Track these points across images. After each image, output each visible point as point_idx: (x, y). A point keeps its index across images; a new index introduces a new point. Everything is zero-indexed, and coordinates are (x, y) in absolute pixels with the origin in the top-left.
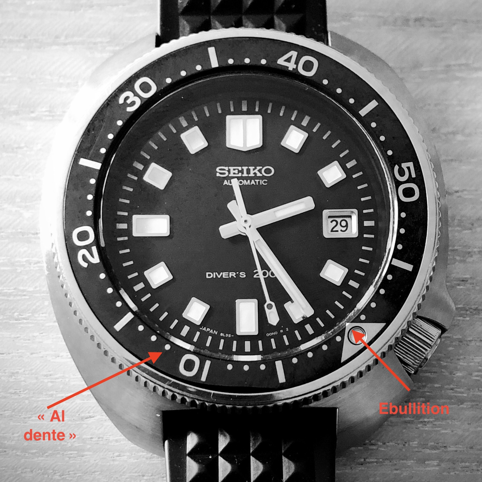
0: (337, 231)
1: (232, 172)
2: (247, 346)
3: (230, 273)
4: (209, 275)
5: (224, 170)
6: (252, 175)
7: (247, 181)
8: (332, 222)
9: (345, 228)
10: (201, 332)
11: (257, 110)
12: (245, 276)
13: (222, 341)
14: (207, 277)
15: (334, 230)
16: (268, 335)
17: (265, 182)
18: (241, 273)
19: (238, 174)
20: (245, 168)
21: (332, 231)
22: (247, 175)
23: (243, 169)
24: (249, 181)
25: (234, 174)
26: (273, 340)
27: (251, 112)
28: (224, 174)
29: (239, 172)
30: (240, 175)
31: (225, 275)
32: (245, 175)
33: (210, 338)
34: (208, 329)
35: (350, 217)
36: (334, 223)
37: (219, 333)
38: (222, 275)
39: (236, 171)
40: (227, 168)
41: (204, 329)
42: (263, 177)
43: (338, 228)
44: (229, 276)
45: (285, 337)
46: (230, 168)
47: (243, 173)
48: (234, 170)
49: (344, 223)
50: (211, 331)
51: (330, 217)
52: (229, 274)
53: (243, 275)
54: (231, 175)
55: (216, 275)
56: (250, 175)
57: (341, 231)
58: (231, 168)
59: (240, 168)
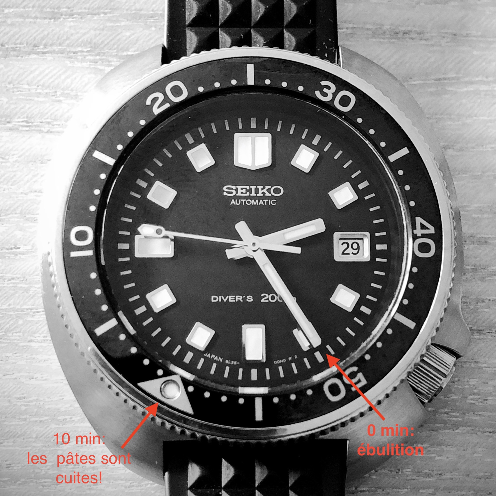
0: (348, 254)
1: (240, 191)
2: (254, 374)
3: (237, 297)
4: (215, 299)
5: (232, 189)
6: (260, 194)
7: (255, 201)
8: (342, 244)
9: (357, 251)
10: (205, 358)
11: (266, 128)
12: (252, 300)
13: (228, 369)
14: (213, 301)
15: (345, 252)
16: (276, 362)
17: (273, 202)
18: (248, 297)
19: (246, 193)
20: (253, 188)
21: (343, 253)
22: (255, 195)
23: (251, 189)
24: (257, 201)
25: (242, 193)
26: (280, 368)
27: (259, 130)
28: (232, 193)
29: (247, 191)
30: (248, 194)
31: (231, 298)
32: (253, 194)
33: (214, 365)
34: (213, 356)
35: (362, 239)
36: (345, 245)
37: (224, 360)
38: (228, 299)
39: (244, 191)
40: (234, 187)
41: (209, 356)
42: (272, 197)
43: (350, 250)
44: (235, 300)
45: (293, 365)
46: (237, 187)
47: (251, 193)
48: (242, 189)
49: (355, 246)
50: (216, 358)
51: (340, 239)
52: (235, 298)
53: (250, 299)
54: (239, 194)
55: (221, 298)
56: (258, 195)
57: (353, 253)
58: (239, 187)
59: (248, 188)
